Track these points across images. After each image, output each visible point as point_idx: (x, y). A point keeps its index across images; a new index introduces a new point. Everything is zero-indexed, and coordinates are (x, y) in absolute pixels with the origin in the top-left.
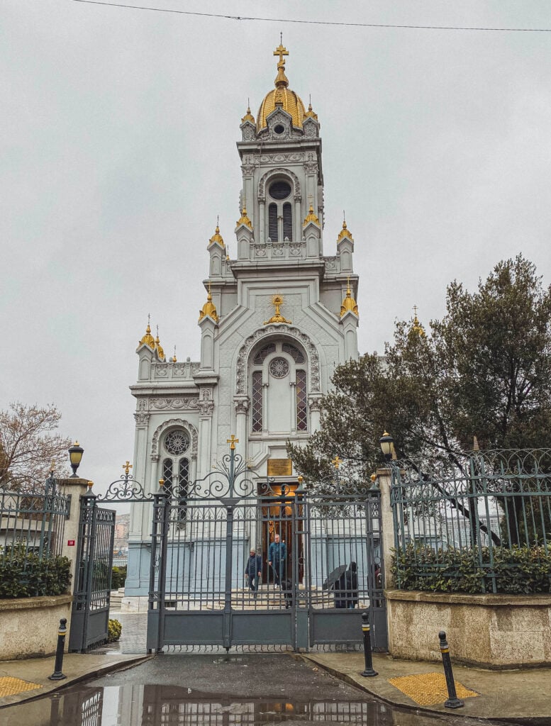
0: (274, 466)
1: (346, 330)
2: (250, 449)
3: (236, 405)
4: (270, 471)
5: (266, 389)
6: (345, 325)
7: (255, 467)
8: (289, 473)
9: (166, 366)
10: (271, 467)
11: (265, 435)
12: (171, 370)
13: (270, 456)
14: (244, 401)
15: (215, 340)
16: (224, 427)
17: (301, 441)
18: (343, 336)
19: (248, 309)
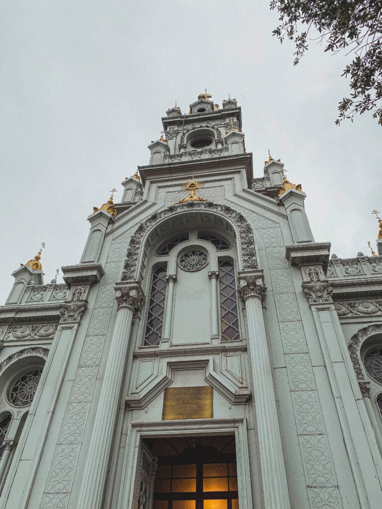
0: (178, 400)
1: (289, 210)
2: (134, 373)
3: (119, 294)
4: (168, 410)
5: (171, 284)
6: (287, 204)
7: (139, 401)
8: (208, 413)
9: (45, 288)
10: (169, 403)
11: (164, 347)
12: (50, 293)
13: (171, 382)
14: (131, 288)
15: (106, 235)
16: (95, 339)
17: (228, 354)
18: (286, 217)
19: (154, 204)
